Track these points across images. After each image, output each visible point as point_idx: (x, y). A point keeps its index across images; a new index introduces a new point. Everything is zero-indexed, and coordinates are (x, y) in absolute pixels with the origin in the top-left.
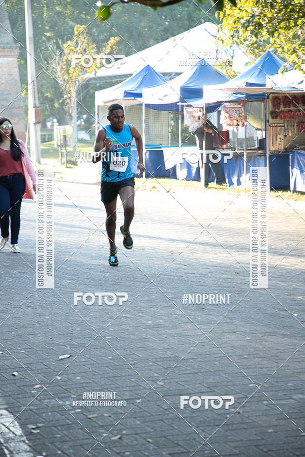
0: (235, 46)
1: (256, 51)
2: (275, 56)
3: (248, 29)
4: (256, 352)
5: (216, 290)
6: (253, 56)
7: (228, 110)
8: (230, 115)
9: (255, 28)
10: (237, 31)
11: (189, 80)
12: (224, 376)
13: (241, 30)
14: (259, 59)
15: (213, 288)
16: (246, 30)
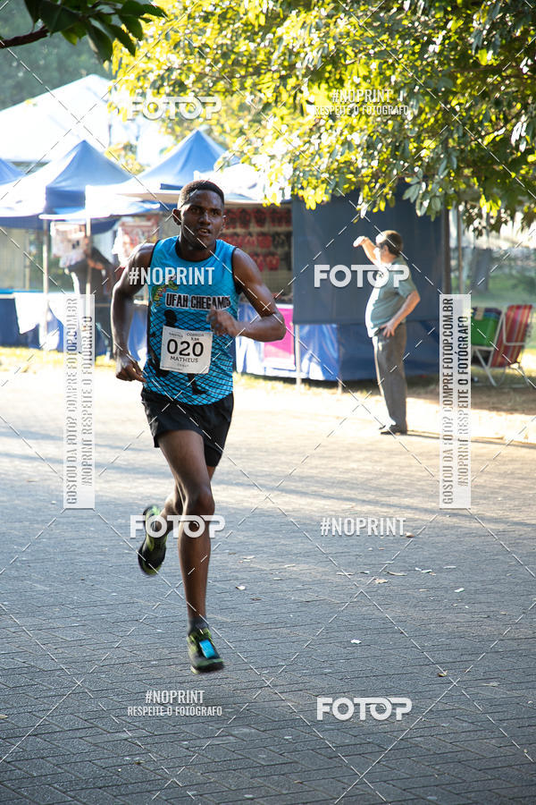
0: (140, 118)
1: (178, 129)
2: (209, 139)
3: (162, 91)
4: (173, 655)
5: (106, 546)
6: (172, 138)
7: (129, 229)
8: (132, 240)
9: (173, 90)
10: (143, 94)
11: (60, 176)
12: (115, 698)
13: (149, 92)
14: (182, 143)
15: (100, 543)
16: (158, 93)
